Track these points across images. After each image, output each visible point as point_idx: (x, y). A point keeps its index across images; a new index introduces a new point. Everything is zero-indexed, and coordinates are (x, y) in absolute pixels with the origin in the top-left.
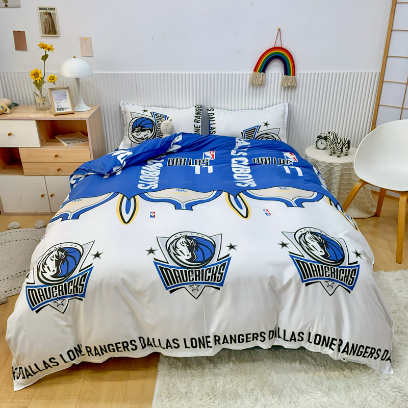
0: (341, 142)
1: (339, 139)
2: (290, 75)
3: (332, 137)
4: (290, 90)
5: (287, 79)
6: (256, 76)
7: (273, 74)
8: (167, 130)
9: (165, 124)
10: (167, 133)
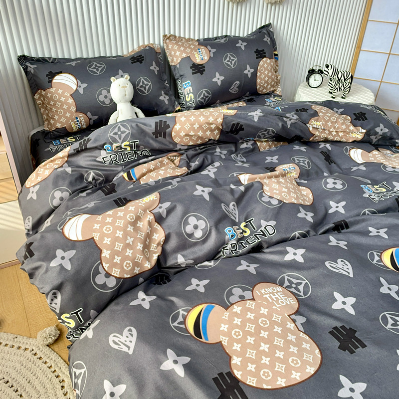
0: (343, 78)
1: (340, 73)
3: (331, 72)
4: (273, 7)
8: (126, 95)
9: (121, 86)
10: (126, 102)
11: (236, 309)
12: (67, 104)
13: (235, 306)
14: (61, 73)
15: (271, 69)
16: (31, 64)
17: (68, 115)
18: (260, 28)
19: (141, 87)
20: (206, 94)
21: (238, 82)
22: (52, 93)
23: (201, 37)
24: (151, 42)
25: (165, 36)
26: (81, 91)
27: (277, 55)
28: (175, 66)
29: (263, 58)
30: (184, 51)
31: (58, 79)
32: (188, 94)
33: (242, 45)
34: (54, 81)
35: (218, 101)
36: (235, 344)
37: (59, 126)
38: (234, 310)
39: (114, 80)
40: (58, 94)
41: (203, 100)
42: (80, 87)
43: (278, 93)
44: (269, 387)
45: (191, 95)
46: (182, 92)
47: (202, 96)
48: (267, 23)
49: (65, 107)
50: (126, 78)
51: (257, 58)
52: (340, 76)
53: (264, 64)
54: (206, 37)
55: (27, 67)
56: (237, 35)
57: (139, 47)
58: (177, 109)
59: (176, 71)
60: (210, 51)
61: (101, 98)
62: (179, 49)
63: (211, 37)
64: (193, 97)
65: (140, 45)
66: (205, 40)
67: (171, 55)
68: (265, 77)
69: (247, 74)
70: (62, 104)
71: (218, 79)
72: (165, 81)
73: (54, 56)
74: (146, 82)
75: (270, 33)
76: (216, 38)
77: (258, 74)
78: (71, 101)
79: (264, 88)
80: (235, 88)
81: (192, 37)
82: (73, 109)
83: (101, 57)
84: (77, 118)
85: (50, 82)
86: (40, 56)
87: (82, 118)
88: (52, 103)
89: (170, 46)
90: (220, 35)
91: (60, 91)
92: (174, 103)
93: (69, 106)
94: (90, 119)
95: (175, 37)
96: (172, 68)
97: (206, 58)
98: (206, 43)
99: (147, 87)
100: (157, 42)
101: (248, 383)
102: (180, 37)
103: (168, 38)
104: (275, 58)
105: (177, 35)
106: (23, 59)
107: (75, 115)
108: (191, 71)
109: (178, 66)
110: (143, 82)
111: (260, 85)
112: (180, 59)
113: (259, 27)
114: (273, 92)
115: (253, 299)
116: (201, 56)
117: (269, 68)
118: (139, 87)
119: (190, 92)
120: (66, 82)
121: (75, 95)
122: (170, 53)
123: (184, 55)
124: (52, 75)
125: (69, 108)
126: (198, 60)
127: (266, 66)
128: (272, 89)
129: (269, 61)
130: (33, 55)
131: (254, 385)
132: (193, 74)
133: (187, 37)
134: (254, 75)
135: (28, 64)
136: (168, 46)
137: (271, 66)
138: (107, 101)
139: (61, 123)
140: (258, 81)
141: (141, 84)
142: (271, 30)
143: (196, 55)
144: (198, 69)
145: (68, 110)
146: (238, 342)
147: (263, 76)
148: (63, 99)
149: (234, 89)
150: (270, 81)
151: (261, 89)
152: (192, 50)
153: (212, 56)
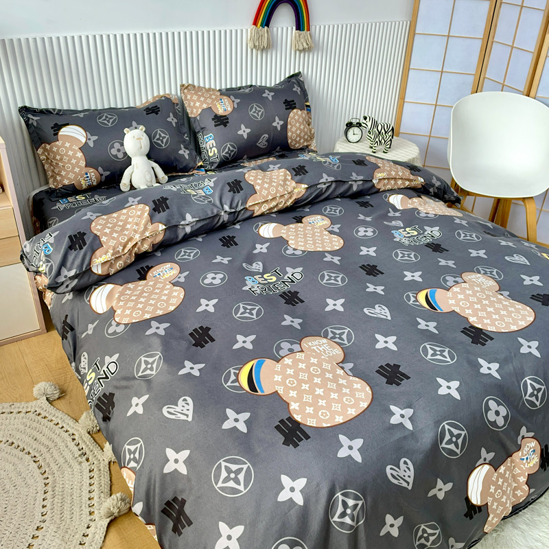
1: (380, 126)
2: (303, 30)
4: (302, 55)
5: (301, 36)
6: (258, 33)
7: (280, 29)
8: (141, 148)
9: (136, 137)
10: (142, 155)
11: (287, 361)
12: (76, 158)
13: (285, 359)
14: (68, 124)
15: (303, 121)
16: (33, 115)
17: (76, 170)
18: (288, 78)
19: (157, 140)
20: (231, 149)
21: (267, 136)
22: (58, 147)
23: (223, 87)
24: (167, 92)
25: (182, 86)
26: (91, 144)
27: (309, 106)
28: (195, 118)
29: (293, 109)
30: (205, 102)
31: (64, 131)
32: (211, 148)
33: (269, 95)
34: (60, 133)
35: (245, 157)
36: (291, 391)
37: (66, 182)
38: (285, 363)
39: (128, 132)
40: (65, 148)
41: (227, 155)
42: (90, 139)
43: (312, 148)
44: (329, 425)
45: (214, 149)
46: (204, 146)
47: (227, 150)
48: (296, 72)
49: (74, 161)
50: (141, 130)
51: (286, 109)
52: (379, 129)
53: (294, 116)
54: (228, 87)
55: (29, 119)
56: (263, 85)
57: (154, 98)
58: (199, 164)
59: (197, 124)
60: (233, 102)
61: (114, 152)
62: (198, 100)
63: (234, 86)
64: (216, 152)
65: (155, 95)
66: (227, 90)
67: (190, 107)
68: (296, 130)
69: (276, 127)
70: (70, 158)
71: (244, 132)
72: (184, 134)
74: (163, 135)
75: (300, 82)
76: (240, 88)
77: (289, 127)
78: (80, 154)
79: (297, 142)
80: (264, 141)
81: (213, 87)
82: (83, 163)
83: (111, 108)
84: (87, 174)
85: (56, 134)
86: (43, 107)
87: (92, 174)
88: (58, 157)
89: (189, 97)
90: (244, 85)
91: (67, 145)
92: (196, 158)
93: (78, 160)
94: (101, 175)
95: (194, 86)
96: (192, 120)
97: (230, 109)
98: (229, 92)
100: (173, 92)
101: (308, 424)
102: (199, 87)
103: (186, 88)
104: (307, 110)
105: (196, 84)
106: (24, 110)
107: (85, 170)
108: (213, 123)
109: (198, 118)
110: (160, 135)
111: (291, 138)
112: (200, 110)
113: (287, 76)
114: (307, 146)
115: (302, 351)
116: (224, 107)
117: (301, 120)
118: (155, 140)
119: (213, 147)
120: (74, 134)
121: (84, 148)
122: (189, 104)
123: (205, 106)
124: (57, 128)
125: (78, 162)
126: (221, 112)
127: (296, 117)
128: (305, 144)
129: (300, 112)
130: (35, 106)
131: (315, 425)
132: (216, 126)
133: (207, 87)
134: (285, 127)
135: (30, 116)
136: (186, 97)
137: (302, 117)
138: (120, 155)
139: (68, 179)
140: (289, 134)
141: (158, 136)
142: (301, 79)
143: (218, 106)
144: (221, 121)
145: (77, 165)
146: (293, 389)
147: (294, 129)
148: (70, 153)
149: (262, 142)
150: (302, 134)
151: (293, 143)
152: (213, 100)
153: (236, 106)
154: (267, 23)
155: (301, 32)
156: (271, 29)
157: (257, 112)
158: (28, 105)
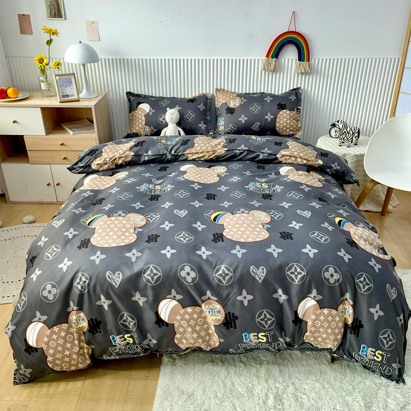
0: (351, 132)
2: (304, 61)
5: (301, 65)
6: (268, 61)
7: (286, 60)
8: (173, 119)
9: (172, 113)
10: (172, 123)
12: (142, 120)
14: (144, 103)
15: (290, 118)
16: (132, 97)
17: (140, 126)
18: (291, 90)
19: (187, 116)
20: (233, 128)
21: (259, 123)
22: (136, 113)
23: (244, 92)
24: (204, 92)
25: (217, 89)
26: (151, 114)
27: (299, 109)
28: (218, 108)
29: (283, 109)
30: (225, 99)
31: (141, 106)
32: (221, 126)
33: (268, 99)
34: (139, 107)
37: (134, 131)
39: (169, 110)
40: (139, 114)
41: (229, 131)
42: (151, 111)
43: (297, 136)
45: (223, 126)
46: (219, 124)
47: (229, 128)
49: (140, 121)
51: (278, 109)
52: (348, 130)
53: (283, 114)
54: (247, 92)
55: (130, 98)
57: (199, 94)
59: (218, 111)
60: (242, 101)
61: (161, 119)
62: (222, 98)
63: (251, 92)
64: (223, 128)
65: (200, 92)
66: (245, 94)
67: (218, 101)
68: (283, 123)
69: (267, 119)
70: (139, 119)
71: (243, 119)
72: (208, 116)
73: (147, 94)
74: (191, 114)
75: (299, 94)
76: (254, 94)
77: (278, 120)
78: (144, 118)
79: (283, 131)
80: (256, 127)
81: (237, 91)
82: (144, 123)
83: (174, 98)
84: (145, 129)
85: (137, 107)
86: (136, 92)
87: (148, 129)
88: (135, 118)
90: (258, 92)
91: (140, 113)
92: (210, 130)
93: (142, 121)
94: (152, 130)
95: (224, 90)
97: (238, 105)
99: (191, 117)
102: (227, 91)
103: (219, 90)
104: (297, 111)
105: (226, 89)
106: (129, 94)
107: (144, 126)
109: (220, 108)
110: (189, 114)
111: (279, 128)
112: (221, 104)
114: (293, 135)
115: (124, 217)
116: (234, 103)
117: (288, 117)
120: (145, 107)
121: (147, 116)
123: (224, 101)
124: (139, 103)
126: (232, 105)
127: (285, 115)
128: (291, 133)
129: (288, 112)
132: (226, 113)
133: (233, 91)
134: (274, 120)
135: (131, 97)
136: (217, 95)
137: (290, 116)
138: (164, 122)
139: (136, 130)
140: (277, 125)
142: (300, 92)
143: (232, 102)
144: (231, 111)
145: (141, 123)
147: (281, 122)
148: (140, 117)
150: (288, 126)
151: (281, 131)
152: (230, 98)
153: (242, 104)
154: (276, 55)
155: (301, 62)
156: (280, 60)
157: (255, 108)
158: (132, 91)
